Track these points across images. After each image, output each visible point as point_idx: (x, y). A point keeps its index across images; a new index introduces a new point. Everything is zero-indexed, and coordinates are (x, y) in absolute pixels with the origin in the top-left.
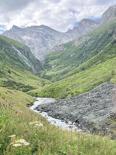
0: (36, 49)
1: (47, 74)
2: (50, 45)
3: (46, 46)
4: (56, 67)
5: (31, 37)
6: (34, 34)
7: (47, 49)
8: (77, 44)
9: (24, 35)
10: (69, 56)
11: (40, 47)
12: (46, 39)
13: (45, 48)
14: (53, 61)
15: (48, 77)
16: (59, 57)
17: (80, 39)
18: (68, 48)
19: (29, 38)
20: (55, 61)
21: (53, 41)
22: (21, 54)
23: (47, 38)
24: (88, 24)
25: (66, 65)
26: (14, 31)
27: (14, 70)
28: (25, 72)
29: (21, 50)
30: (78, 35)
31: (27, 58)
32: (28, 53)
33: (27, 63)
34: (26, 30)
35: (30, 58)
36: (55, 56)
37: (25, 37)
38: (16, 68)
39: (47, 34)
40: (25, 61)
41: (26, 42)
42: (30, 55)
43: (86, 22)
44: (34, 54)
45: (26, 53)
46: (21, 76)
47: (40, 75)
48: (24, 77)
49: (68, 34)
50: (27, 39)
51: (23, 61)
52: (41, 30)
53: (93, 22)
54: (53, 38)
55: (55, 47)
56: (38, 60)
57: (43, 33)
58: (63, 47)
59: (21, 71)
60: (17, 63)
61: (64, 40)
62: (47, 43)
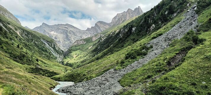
0: (61, 42)
1: (69, 62)
2: (73, 39)
3: (69, 40)
4: (77, 56)
5: (57, 33)
6: (60, 30)
7: (71, 42)
8: (94, 39)
9: (52, 31)
10: (88, 49)
11: (65, 41)
13: (69, 42)
15: (70, 64)
16: (80, 49)
17: (96, 35)
18: (87, 42)
19: (55, 33)
20: (76, 51)
21: (76, 36)
22: (48, 45)
23: (70, 34)
24: (102, 25)
25: (85, 55)
26: (43, 27)
27: (42, 58)
28: (51, 60)
29: (49, 43)
30: (95, 32)
31: (53, 49)
32: (55, 45)
33: (53, 53)
34: (54, 27)
35: (56, 49)
36: (77, 48)
37: (52, 33)
38: (43, 57)
39: (71, 30)
40: (52, 52)
41: (53, 36)
42: (56, 46)
43: (101, 23)
44: (60, 46)
45: (52, 45)
46: (47, 64)
47: (64, 63)
48: (49, 64)
49: (87, 32)
50: (54, 34)
51: (49, 52)
52: (66, 28)
53: (106, 24)
54: (75, 34)
55: (77, 41)
56: (62, 51)
57: (67, 30)
58: (83, 42)
59: (48, 60)
60: (44, 53)
61: (84, 36)
62: (70, 38)
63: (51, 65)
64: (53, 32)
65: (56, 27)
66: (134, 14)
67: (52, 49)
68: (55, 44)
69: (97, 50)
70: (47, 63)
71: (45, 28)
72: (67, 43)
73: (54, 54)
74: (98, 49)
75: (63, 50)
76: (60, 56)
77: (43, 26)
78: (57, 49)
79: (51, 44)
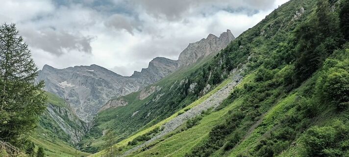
0: (82, 102)
1: (93, 145)
2: (104, 96)
3: (97, 97)
4: (109, 132)
5: (73, 83)
6: (79, 79)
7: (100, 102)
8: (143, 96)
9: (64, 80)
10: (130, 115)
11: (89, 100)
12: (99, 87)
13: (97, 101)
14: (106, 123)
15: (94, 148)
16: (115, 117)
17: (147, 89)
18: (130, 103)
19: (70, 85)
20: (108, 122)
21: (110, 90)
23: (100, 85)
24: (163, 66)
25: (124, 129)
26: (45, 74)
27: (41, 141)
28: (57, 143)
29: (55, 108)
30: (148, 80)
31: (64, 119)
32: (66, 112)
33: (62, 128)
34: (67, 72)
35: (69, 120)
36: (109, 115)
37: (64, 84)
38: (44, 139)
39: (101, 78)
40: (60, 125)
41: (65, 90)
42: (68, 114)
43: (160, 62)
44: (78, 110)
45: (62, 112)
46: (49, 151)
47: (83, 147)
48: (54, 151)
49: (134, 79)
50: (66, 87)
51: (56, 126)
52: (91, 73)
53: (171, 63)
54: (110, 85)
55: (110, 102)
56: (82, 122)
57: (93, 77)
58: (122, 102)
59: (51, 143)
60: (45, 130)
61: (127, 89)
62: (100, 93)
63: (57, 151)
64: (66, 82)
65: (72, 72)
66: (219, 44)
67: (62, 120)
68: (67, 110)
69: (146, 119)
70: (49, 149)
71: (48, 74)
72: (92, 103)
73: (64, 130)
74: (147, 117)
75: (83, 120)
76: (77, 132)
77: (45, 71)
78: (71, 118)
79: (59, 109)
